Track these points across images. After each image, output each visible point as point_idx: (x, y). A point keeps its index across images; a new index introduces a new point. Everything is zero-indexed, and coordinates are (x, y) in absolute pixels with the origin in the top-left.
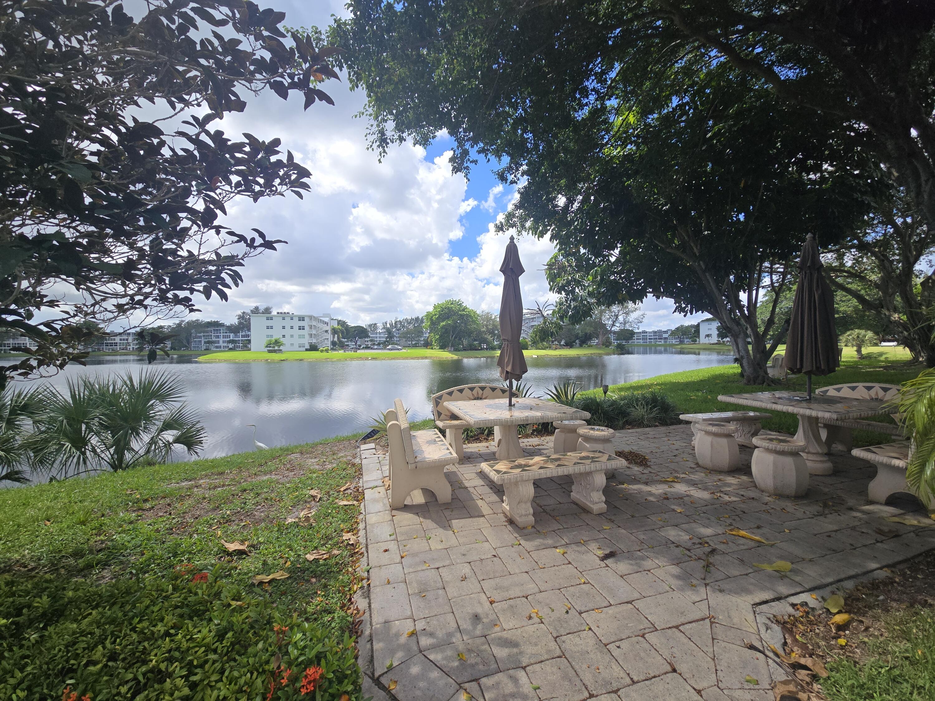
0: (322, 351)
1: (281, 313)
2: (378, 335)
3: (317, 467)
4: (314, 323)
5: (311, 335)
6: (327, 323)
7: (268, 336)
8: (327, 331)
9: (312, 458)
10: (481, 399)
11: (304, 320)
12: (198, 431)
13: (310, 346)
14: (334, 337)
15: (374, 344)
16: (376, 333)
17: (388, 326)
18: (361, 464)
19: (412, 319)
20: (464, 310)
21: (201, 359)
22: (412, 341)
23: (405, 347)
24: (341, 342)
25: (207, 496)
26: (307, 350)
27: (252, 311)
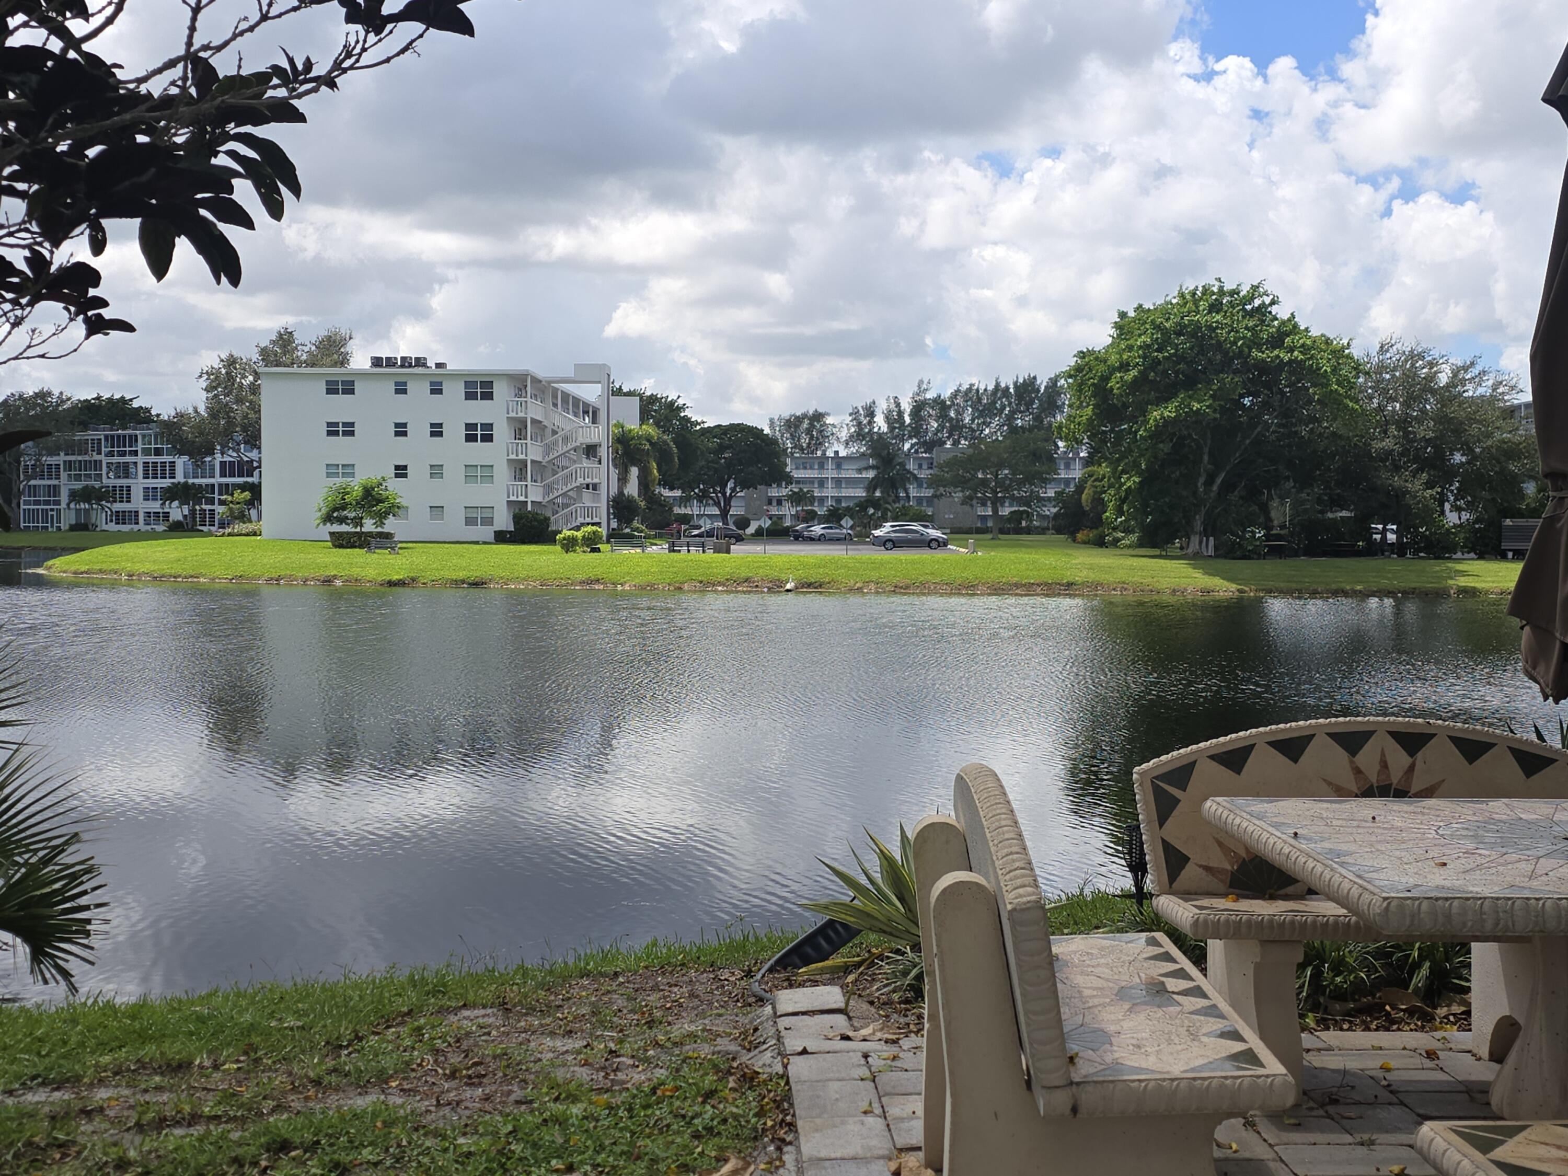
0: (569, 545)
1: (391, 362)
2: (830, 473)
3: (583, 1074)
4: (534, 410)
5: (519, 469)
6: (590, 412)
7: (332, 470)
8: (591, 450)
9: (553, 1034)
10: (1401, 793)
11: (488, 396)
12: (74, 877)
13: (517, 519)
14: (623, 479)
15: (810, 517)
16: (822, 462)
17: (880, 423)
18: (785, 1076)
19: (1000, 391)
20: (1277, 340)
21: (59, 566)
22: (996, 502)
23: (959, 531)
24: (654, 501)
25: (132, 1154)
26: (501, 537)
27: (264, 352)
